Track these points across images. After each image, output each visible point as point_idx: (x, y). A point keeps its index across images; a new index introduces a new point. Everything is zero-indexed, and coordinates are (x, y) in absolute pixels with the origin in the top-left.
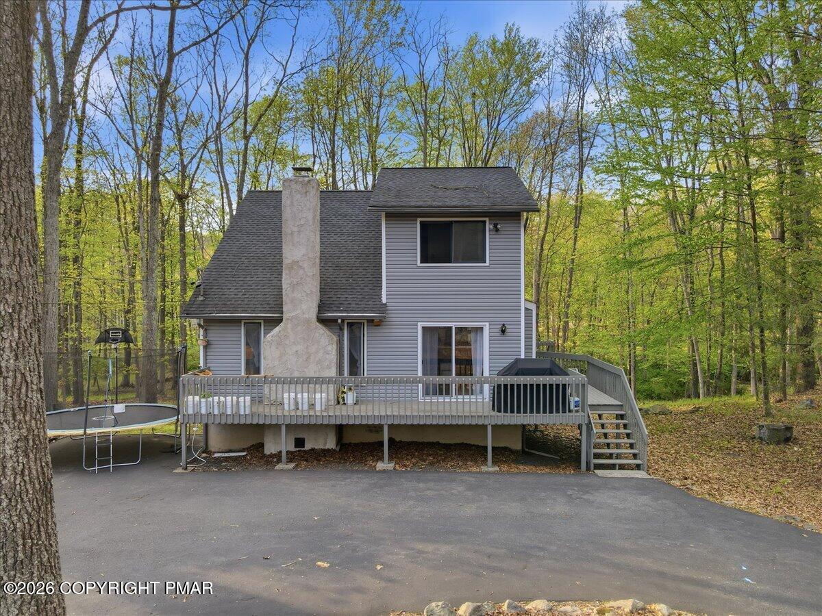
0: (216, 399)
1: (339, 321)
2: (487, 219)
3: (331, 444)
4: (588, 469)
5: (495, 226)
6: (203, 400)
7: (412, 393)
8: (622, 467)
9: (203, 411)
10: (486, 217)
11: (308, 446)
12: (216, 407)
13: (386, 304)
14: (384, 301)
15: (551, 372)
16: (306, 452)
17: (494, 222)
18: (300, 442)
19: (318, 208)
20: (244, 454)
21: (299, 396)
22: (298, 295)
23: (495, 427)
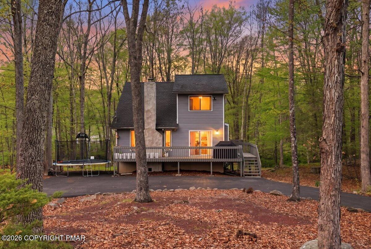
0: (125, 154)
1: (163, 130)
2: (212, 96)
3: (160, 170)
4: (243, 176)
5: (214, 98)
6: (121, 154)
7: (187, 152)
8: (253, 175)
9: (121, 158)
10: (211, 95)
11: (153, 171)
12: (125, 157)
13: (178, 124)
14: (177, 123)
15: (231, 145)
16: (152, 173)
17: (214, 97)
18: (150, 170)
19: (156, 93)
20: (132, 173)
21: (151, 153)
22: (149, 121)
23: (213, 163)
